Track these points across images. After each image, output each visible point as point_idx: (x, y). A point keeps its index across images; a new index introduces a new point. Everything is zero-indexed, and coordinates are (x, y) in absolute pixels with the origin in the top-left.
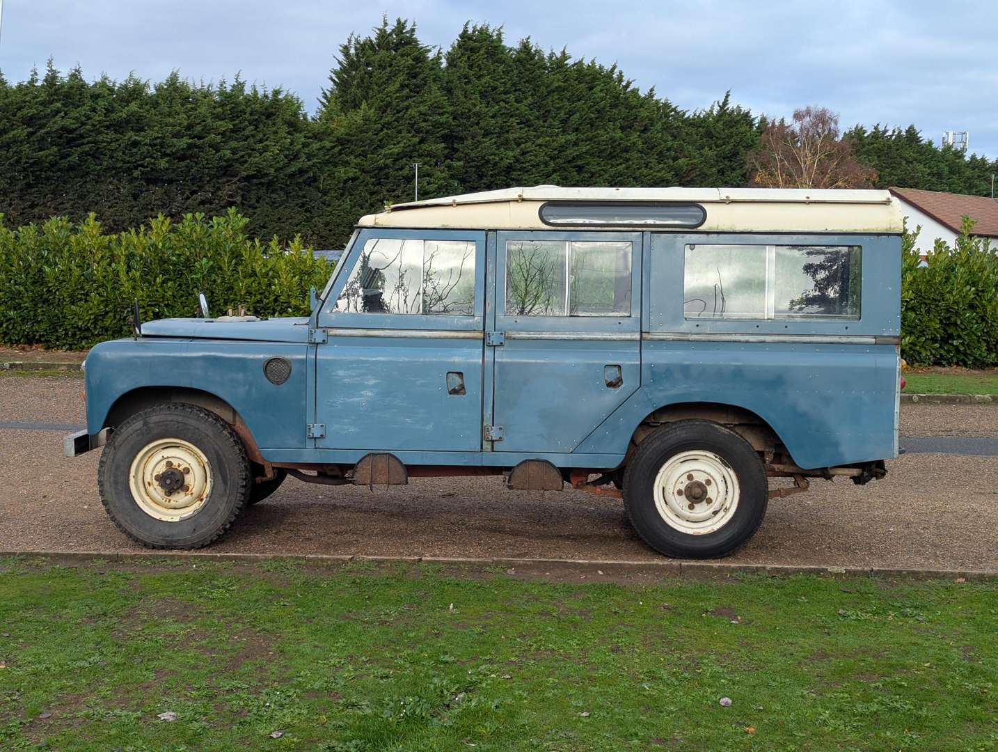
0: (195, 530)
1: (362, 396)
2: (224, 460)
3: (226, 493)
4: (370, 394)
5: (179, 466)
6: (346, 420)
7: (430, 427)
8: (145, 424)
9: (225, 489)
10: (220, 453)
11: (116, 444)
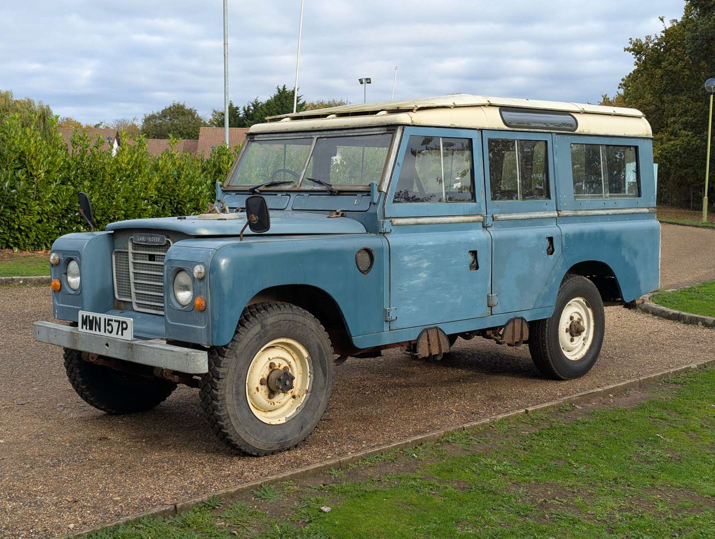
0: (302, 427)
1: (419, 278)
2: (324, 353)
3: (326, 385)
4: (424, 276)
5: (279, 366)
6: (410, 302)
7: (459, 300)
8: (263, 326)
9: (325, 382)
10: (322, 346)
11: (238, 352)
